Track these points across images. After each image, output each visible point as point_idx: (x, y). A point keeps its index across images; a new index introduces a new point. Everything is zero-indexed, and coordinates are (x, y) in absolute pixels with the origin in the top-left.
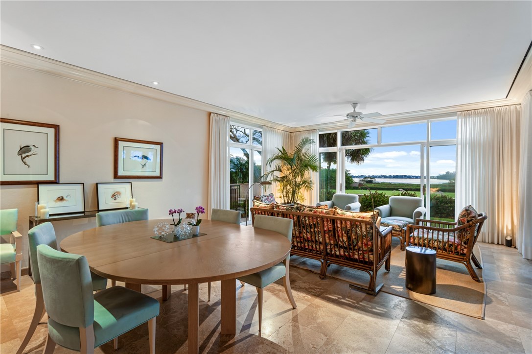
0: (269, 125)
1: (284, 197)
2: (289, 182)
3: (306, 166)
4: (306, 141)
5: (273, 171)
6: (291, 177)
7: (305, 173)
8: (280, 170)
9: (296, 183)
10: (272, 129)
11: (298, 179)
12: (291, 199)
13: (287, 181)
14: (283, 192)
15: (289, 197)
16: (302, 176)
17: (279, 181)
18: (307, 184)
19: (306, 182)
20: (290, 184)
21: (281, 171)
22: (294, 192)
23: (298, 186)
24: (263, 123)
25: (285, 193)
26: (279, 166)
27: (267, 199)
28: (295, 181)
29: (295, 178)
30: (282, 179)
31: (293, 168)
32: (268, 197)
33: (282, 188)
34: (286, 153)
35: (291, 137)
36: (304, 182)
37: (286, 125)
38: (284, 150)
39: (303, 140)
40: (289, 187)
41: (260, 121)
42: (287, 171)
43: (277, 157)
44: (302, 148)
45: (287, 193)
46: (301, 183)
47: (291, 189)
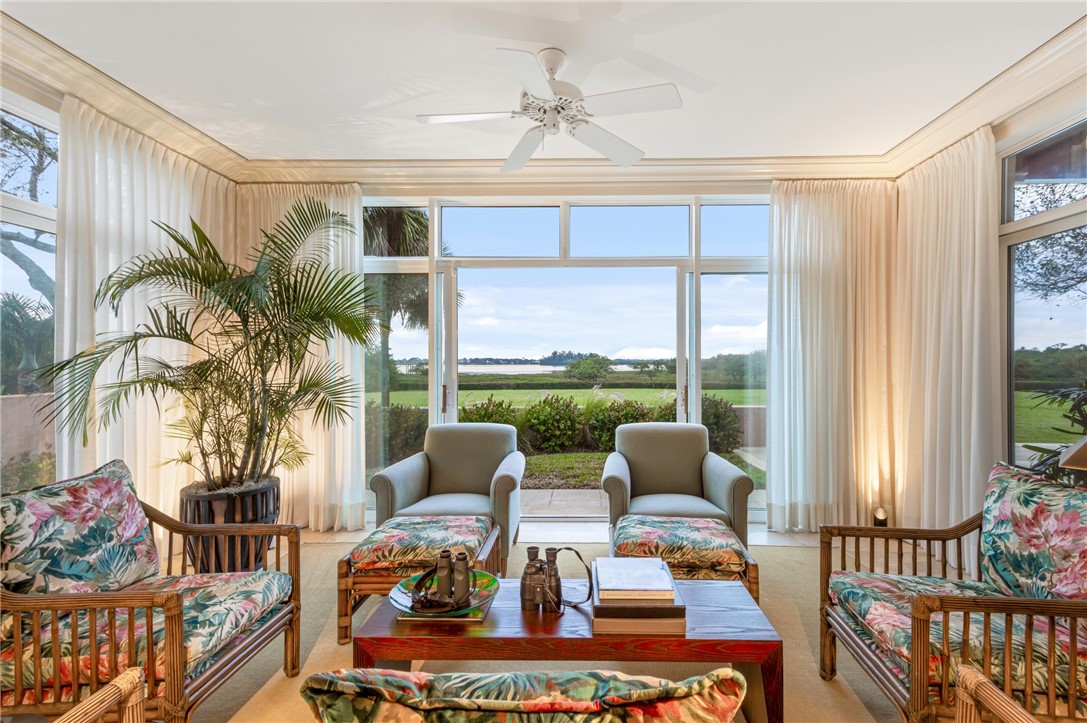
0: (111, 103)
1: (204, 455)
2: (233, 389)
3: (317, 317)
4: (312, 217)
5: (137, 337)
6: (241, 365)
7: (311, 347)
8: (179, 332)
9: (266, 391)
10: (127, 133)
11: (278, 376)
12: (245, 462)
13: (221, 385)
14: (199, 434)
15: (233, 455)
16: (296, 359)
17: (173, 385)
18: (322, 394)
19: (317, 384)
20: (237, 398)
21: (187, 338)
22: (256, 434)
23: (279, 405)
24: (58, 74)
25: (208, 439)
26: (171, 315)
27: (62, 512)
28: (264, 383)
29: (264, 373)
30: (198, 376)
31: (251, 327)
32: (74, 491)
33: (195, 415)
34: (214, 256)
35: (239, 203)
36: (309, 387)
37: (211, 129)
38: (202, 239)
39: (298, 210)
40: (230, 410)
41: (38, 56)
42: (222, 340)
43: (164, 269)
44: (294, 240)
45: (222, 437)
46: (293, 391)
47: (244, 419)
